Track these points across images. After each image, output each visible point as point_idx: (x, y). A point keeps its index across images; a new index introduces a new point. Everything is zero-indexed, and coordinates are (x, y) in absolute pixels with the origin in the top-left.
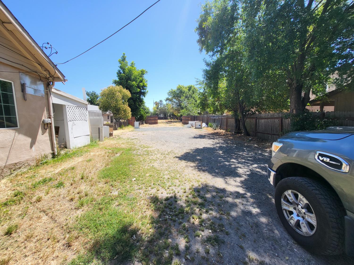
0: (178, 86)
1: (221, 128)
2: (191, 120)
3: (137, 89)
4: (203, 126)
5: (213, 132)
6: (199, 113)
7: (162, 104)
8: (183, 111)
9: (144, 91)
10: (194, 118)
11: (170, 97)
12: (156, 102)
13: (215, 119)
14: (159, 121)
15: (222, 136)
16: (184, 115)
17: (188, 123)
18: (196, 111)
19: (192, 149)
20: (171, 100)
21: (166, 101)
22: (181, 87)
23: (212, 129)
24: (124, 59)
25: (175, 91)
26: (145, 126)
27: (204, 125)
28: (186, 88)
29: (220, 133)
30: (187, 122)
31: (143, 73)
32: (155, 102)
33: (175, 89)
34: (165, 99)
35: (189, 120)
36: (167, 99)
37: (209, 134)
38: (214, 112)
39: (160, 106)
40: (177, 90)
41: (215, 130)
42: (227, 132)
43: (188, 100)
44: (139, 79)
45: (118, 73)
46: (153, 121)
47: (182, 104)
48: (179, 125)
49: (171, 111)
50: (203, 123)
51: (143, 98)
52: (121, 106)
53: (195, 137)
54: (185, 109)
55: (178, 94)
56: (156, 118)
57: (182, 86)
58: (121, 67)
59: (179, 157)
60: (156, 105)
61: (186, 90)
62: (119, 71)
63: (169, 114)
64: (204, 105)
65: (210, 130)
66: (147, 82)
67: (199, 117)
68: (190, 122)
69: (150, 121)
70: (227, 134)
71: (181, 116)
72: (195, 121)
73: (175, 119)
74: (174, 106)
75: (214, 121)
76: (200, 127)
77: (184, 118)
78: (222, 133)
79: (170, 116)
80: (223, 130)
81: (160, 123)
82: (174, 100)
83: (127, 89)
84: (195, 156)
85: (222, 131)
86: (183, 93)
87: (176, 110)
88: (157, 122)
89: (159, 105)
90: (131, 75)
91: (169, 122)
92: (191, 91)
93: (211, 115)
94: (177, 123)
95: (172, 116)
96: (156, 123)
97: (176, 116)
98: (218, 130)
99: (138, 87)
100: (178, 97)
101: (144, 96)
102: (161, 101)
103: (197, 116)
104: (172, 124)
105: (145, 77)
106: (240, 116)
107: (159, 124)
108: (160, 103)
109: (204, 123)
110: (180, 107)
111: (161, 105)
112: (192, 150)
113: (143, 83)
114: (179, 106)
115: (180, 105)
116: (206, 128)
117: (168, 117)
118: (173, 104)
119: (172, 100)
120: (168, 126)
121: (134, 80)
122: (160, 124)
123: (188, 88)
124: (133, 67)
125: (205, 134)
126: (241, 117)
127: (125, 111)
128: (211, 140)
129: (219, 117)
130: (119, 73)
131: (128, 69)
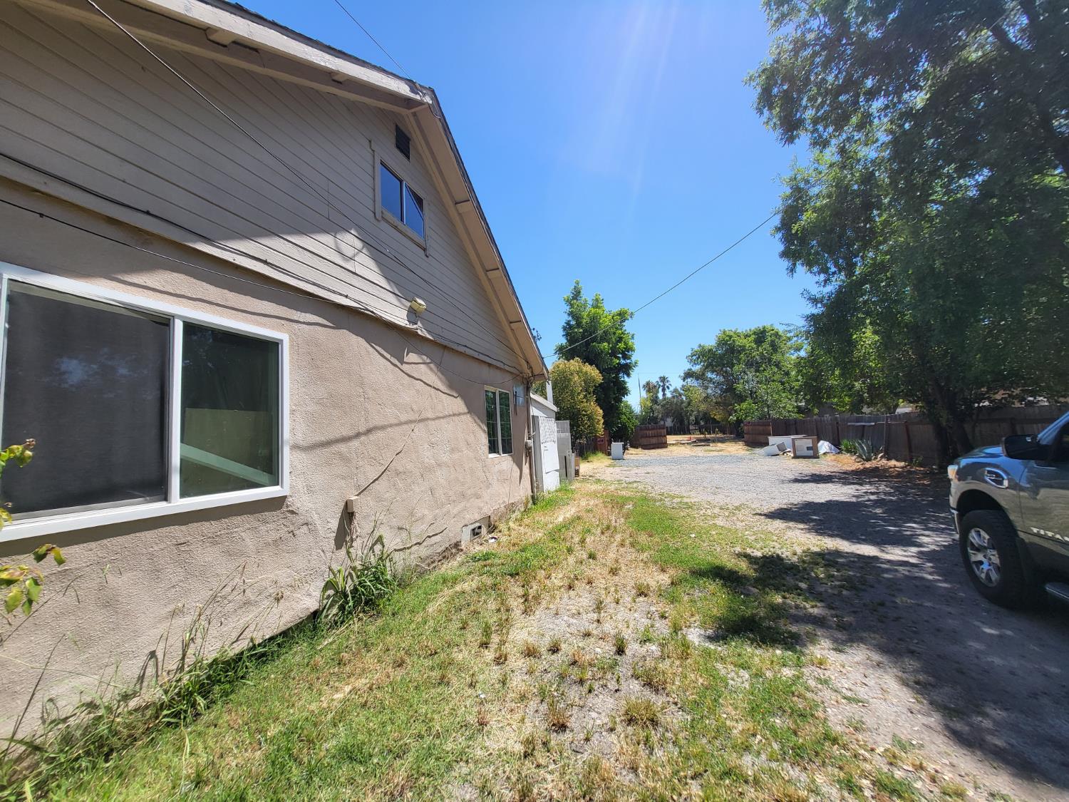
0: (718, 333)
1: (892, 455)
2: (776, 434)
3: (612, 360)
4: (821, 452)
5: (861, 467)
6: (800, 410)
7: (668, 388)
8: (744, 405)
9: (628, 361)
10: (785, 427)
11: (697, 368)
12: (648, 383)
13: (864, 426)
14: (671, 439)
15: (892, 477)
16: (749, 418)
17: (767, 444)
18: (788, 406)
19: (796, 503)
20: (699, 376)
21: (684, 380)
22: (731, 337)
23: (854, 457)
24: (577, 294)
25: (710, 350)
26: (635, 454)
27: (824, 446)
28: (747, 336)
29: (886, 470)
30: (761, 438)
31: (622, 316)
32: (643, 382)
33: (710, 342)
34: (682, 375)
35: (770, 435)
36: (689, 375)
37: (845, 473)
38: (856, 406)
39: (660, 395)
40: (719, 345)
41: (868, 460)
42: (912, 468)
43: (757, 371)
44: (614, 333)
45: (564, 329)
46: (654, 441)
47: (739, 387)
48: (736, 449)
49: (703, 407)
50: (821, 442)
51: (626, 379)
52: (582, 405)
53: (796, 481)
54: (749, 400)
55: (721, 357)
56: (663, 431)
57: (732, 334)
58: (571, 314)
59: (765, 515)
60: (649, 391)
61: (748, 343)
62: (568, 323)
63: (692, 418)
64: (815, 389)
65: (849, 462)
66: (633, 338)
67: (803, 422)
68: (773, 440)
69: (644, 441)
70: (910, 472)
71: (739, 421)
72: (792, 437)
73: (714, 432)
74: (709, 391)
75: (861, 433)
76: (811, 453)
77: (750, 428)
78: (891, 470)
79: (697, 423)
80: (897, 460)
81: (673, 444)
82: (709, 375)
83: (591, 364)
84: (807, 514)
85: (893, 463)
86: (739, 352)
87: (716, 403)
88: (666, 443)
89: (658, 392)
90: (596, 329)
91: (700, 440)
92: (766, 345)
93: (847, 415)
94: (727, 444)
95: (702, 423)
96: (663, 445)
97: (718, 422)
98: (880, 462)
99: (614, 353)
100: (724, 365)
101: (628, 375)
102: (663, 379)
103: (795, 421)
104: (712, 446)
105: (629, 326)
106: (944, 417)
107: (670, 448)
108: (662, 384)
109: (825, 440)
110: (731, 394)
111: (664, 390)
112: (795, 505)
113: (625, 344)
114: (726, 391)
115: (730, 389)
116: (833, 458)
117: (691, 427)
118: (707, 388)
119: (703, 374)
120: (700, 451)
121: (603, 339)
122: (674, 448)
123: (753, 337)
124: (597, 307)
125: (830, 474)
126: (948, 420)
127: (590, 418)
128: (852, 486)
129: (876, 419)
130: (568, 329)
131: (588, 315)
